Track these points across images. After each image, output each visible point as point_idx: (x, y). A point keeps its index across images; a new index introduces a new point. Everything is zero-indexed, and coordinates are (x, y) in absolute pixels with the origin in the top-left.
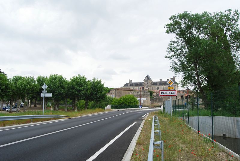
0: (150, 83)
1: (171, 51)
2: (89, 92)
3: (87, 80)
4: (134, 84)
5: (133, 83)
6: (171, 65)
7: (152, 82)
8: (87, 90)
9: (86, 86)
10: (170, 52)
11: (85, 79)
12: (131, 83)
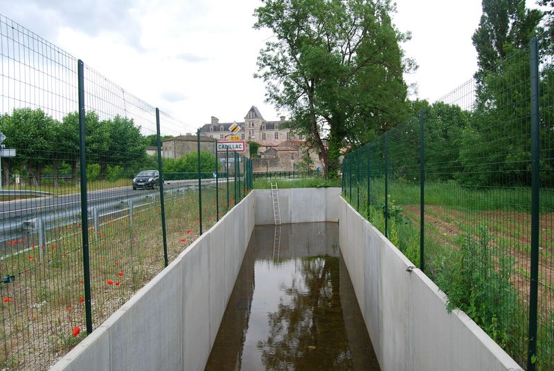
0: (258, 124)
1: (265, 64)
2: (105, 146)
3: (100, 120)
4: (222, 127)
5: (220, 125)
6: (266, 91)
7: (263, 123)
8: (101, 141)
9: (100, 134)
10: (263, 66)
11: (97, 118)
12: (216, 125)
